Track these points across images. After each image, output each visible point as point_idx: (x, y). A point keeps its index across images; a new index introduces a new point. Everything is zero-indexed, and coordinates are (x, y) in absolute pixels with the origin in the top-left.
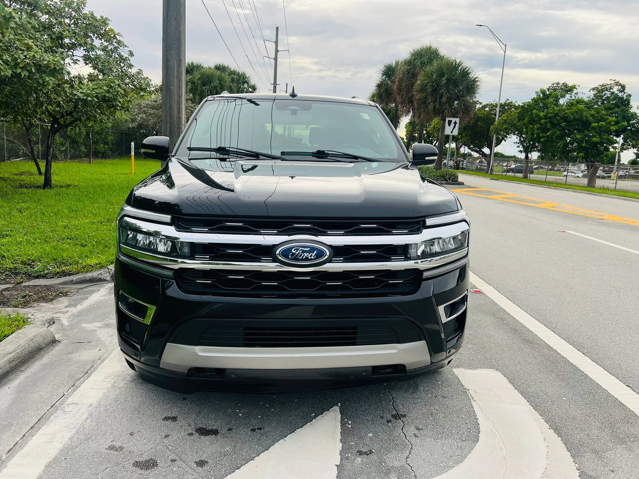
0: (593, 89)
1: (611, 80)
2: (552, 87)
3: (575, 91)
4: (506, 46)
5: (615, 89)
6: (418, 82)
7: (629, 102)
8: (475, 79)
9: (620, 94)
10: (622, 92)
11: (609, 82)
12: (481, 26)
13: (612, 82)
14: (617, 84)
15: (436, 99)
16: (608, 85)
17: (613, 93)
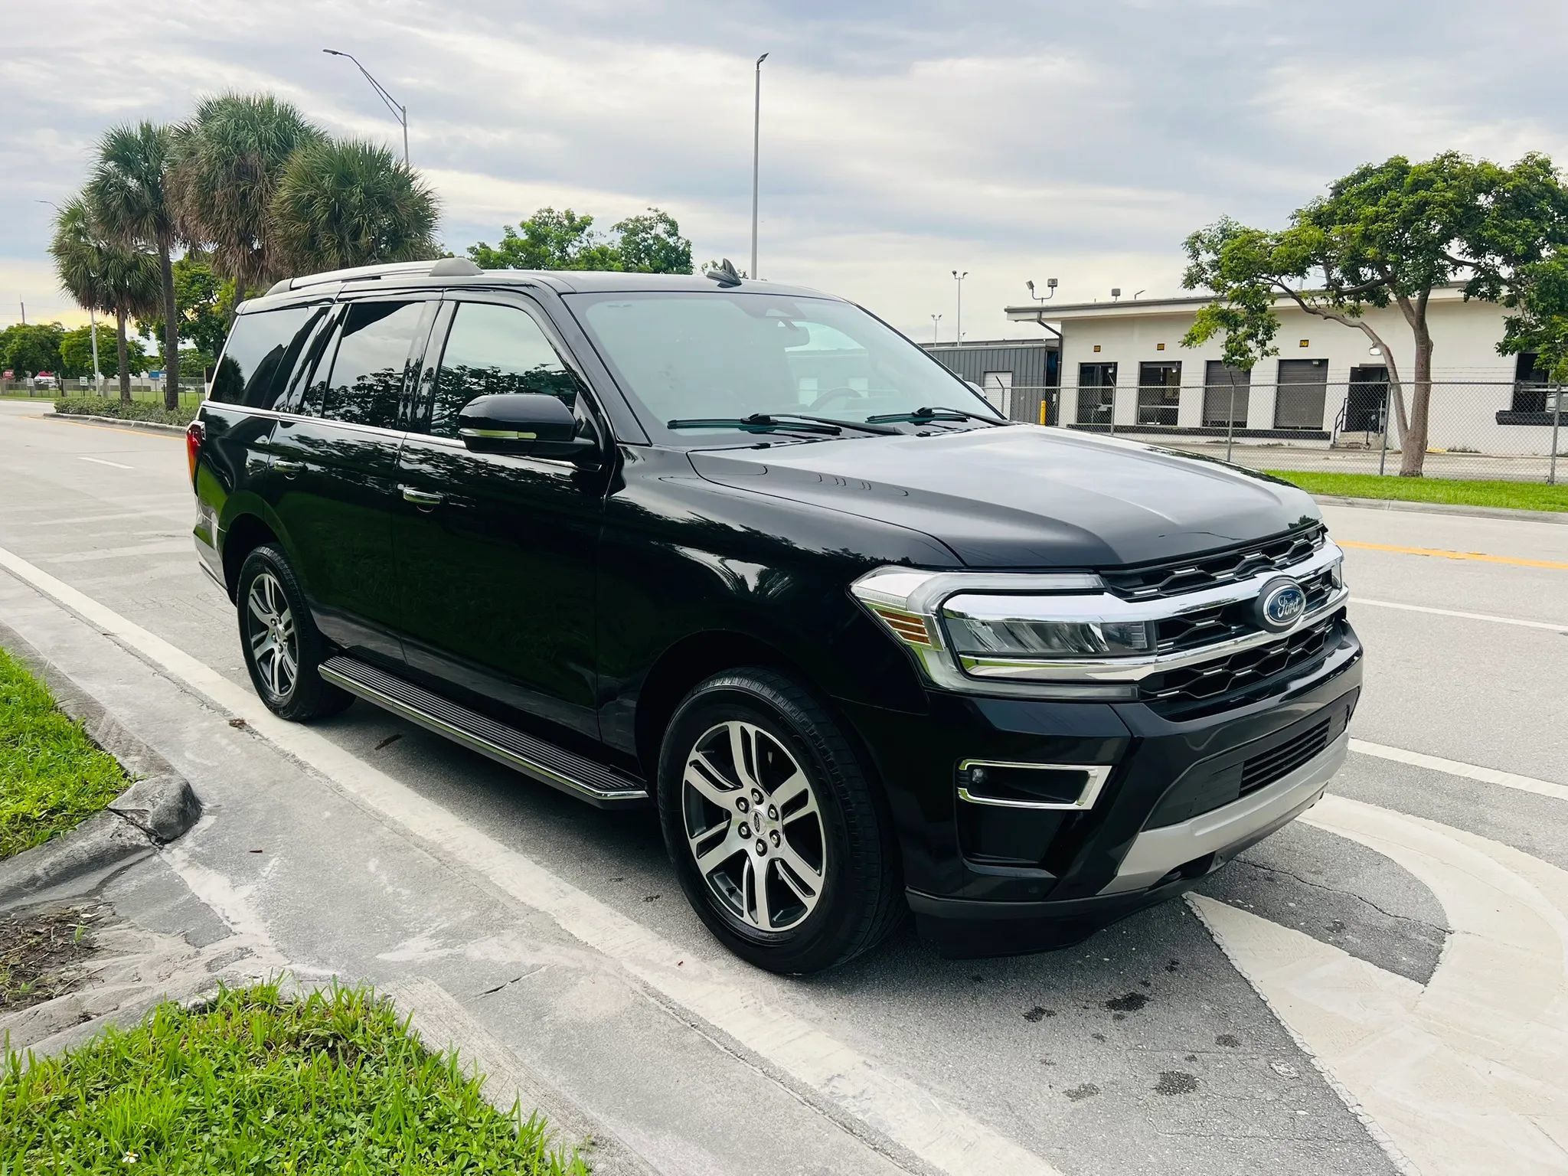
0: (619, 227)
1: (649, 209)
2: (540, 218)
3: (588, 230)
4: (404, 111)
5: (660, 229)
6: (284, 194)
7: (688, 256)
8: (427, 193)
9: (671, 241)
10: (672, 235)
11: (649, 214)
12: (335, 53)
13: (654, 215)
14: (663, 218)
15: (343, 239)
16: (646, 220)
17: (657, 237)
